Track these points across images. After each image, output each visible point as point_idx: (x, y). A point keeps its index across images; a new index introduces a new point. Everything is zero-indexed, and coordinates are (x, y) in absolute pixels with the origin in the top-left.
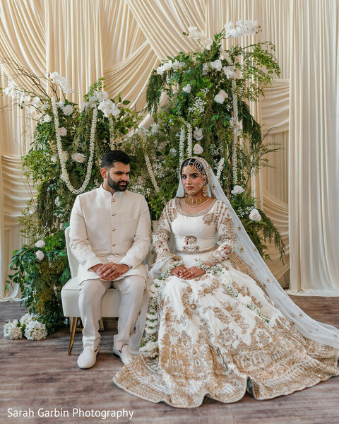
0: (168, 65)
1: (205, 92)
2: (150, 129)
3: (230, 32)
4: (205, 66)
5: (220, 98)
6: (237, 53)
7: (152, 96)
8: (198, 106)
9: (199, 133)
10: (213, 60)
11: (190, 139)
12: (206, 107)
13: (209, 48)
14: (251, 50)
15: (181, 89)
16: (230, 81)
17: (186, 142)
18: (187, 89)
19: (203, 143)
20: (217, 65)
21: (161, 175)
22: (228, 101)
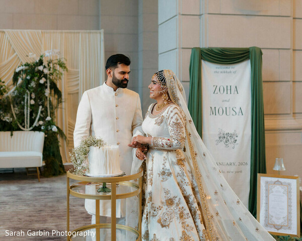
0: (21, 68)
1: (36, 78)
2: (14, 93)
3: (47, 54)
4: (36, 69)
5: (42, 81)
6: (50, 63)
7: (15, 79)
8: (33, 84)
9: (33, 96)
10: (40, 65)
11: (29, 98)
12: (36, 85)
13: (38, 61)
14: (56, 61)
15: (26, 77)
16: (46, 75)
17: (27, 99)
18: (28, 78)
19: (35, 100)
20: (41, 68)
21: (17, 112)
22: (46, 82)
